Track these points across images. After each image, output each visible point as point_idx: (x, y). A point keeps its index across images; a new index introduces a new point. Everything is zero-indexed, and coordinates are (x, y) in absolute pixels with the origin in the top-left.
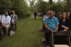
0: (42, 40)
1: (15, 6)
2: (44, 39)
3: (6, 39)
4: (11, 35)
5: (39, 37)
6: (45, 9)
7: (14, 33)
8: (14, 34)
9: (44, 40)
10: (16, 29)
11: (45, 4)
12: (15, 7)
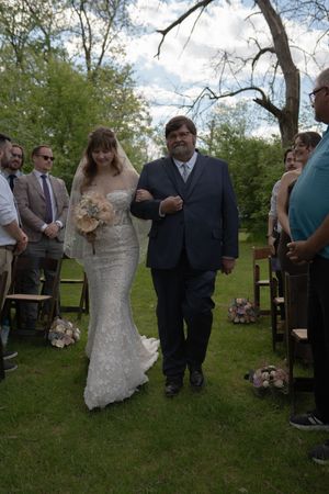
0: (255, 377)
2: (269, 371)
3: (29, 372)
4: (60, 344)
5: (235, 361)
6: (258, 187)
7: (77, 335)
8: (73, 337)
9: (271, 378)
10: (87, 311)
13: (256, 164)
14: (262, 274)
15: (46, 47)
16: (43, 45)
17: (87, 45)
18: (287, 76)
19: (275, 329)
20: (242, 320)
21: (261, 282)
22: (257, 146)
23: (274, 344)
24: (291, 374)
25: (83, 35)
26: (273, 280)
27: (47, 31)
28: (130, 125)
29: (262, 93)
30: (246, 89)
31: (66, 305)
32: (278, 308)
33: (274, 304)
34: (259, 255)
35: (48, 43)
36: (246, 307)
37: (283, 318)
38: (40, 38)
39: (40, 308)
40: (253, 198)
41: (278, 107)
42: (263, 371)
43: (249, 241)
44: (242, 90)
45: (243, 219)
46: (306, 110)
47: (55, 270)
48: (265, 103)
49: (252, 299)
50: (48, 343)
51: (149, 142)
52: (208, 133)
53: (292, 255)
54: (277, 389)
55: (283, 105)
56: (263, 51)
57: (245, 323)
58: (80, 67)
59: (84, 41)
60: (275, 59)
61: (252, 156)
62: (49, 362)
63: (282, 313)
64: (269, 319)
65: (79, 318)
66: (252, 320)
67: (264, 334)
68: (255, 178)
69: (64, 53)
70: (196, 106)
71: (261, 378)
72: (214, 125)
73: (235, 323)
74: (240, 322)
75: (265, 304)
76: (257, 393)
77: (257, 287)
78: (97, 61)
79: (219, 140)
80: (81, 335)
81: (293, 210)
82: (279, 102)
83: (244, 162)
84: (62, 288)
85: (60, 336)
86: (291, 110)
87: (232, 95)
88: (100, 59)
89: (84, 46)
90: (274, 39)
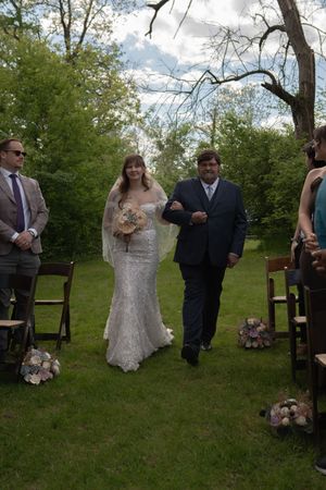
0: (272, 413)
1: (53, 171)
2: (289, 405)
4: (35, 379)
5: (248, 394)
7: (56, 368)
8: (52, 371)
9: (292, 414)
10: (68, 338)
11: (266, 148)
12: (54, 176)
13: (267, 159)
14: (276, 289)
15: (17, 23)
16: (12, 20)
17: (66, 21)
18: (299, 57)
19: (294, 355)
20: (255, 345)
21: (277, 298)
22: (268, 138)
23: (294, 373)
24: (315, 408)
25: (61, 9)
26: (291, 297)
27: (17, 4)
28: (117, 114)
29: (272, 76)
30: (253, 73)
31: (43, 331)
32: (298, 329)
33: (293, 325)
34: (274, 266)
35: (19, 18)
36: (259, 328)
37: (304, 341)
38: (10, 12)
39: (10, 336)
40: (263, 199)
41: (290, 93)
42: (282, 407)
43: (260, 249)
44: (248, 74)
45: (254, 224)
46: (321, 97)
47: (28, 289)
48: (275, 89)
49: (266, 318)
50: (20, 379)
51: (141, 134)
52: (210, 123)
53: (317, 265)
54: (299, 426)
55: (297, 91)
56: (271, 30)
57: (258, 348)
58: (57, 47)
59: (62, 15)
60: (285, 38)
61: (262, 150)
62: (21, 402)
63: (303, 335)
64: (286, 343)
65: (59, 347)
66: (268, 344)
67: (282, 361)
68: (266, 176)
69: (37, 30)
70: (195, 92)
71: (280, 413)
72: (216, 114)
73: (247, 348)
74: (252, 347)
75: (282, 325)
76: (275, 432)
77: (272, 305)
78: (78, 40)
79: (223, 132)
80: (61, 367)
81: (319, 212)
82: (292, 87)
83: (253, 156)
84: (37, 310)
85: (35, 370)
86: (305, 96)
87: (237, 79)
88: (82, 37)
89: (63, 22)
90: (284, 16)
